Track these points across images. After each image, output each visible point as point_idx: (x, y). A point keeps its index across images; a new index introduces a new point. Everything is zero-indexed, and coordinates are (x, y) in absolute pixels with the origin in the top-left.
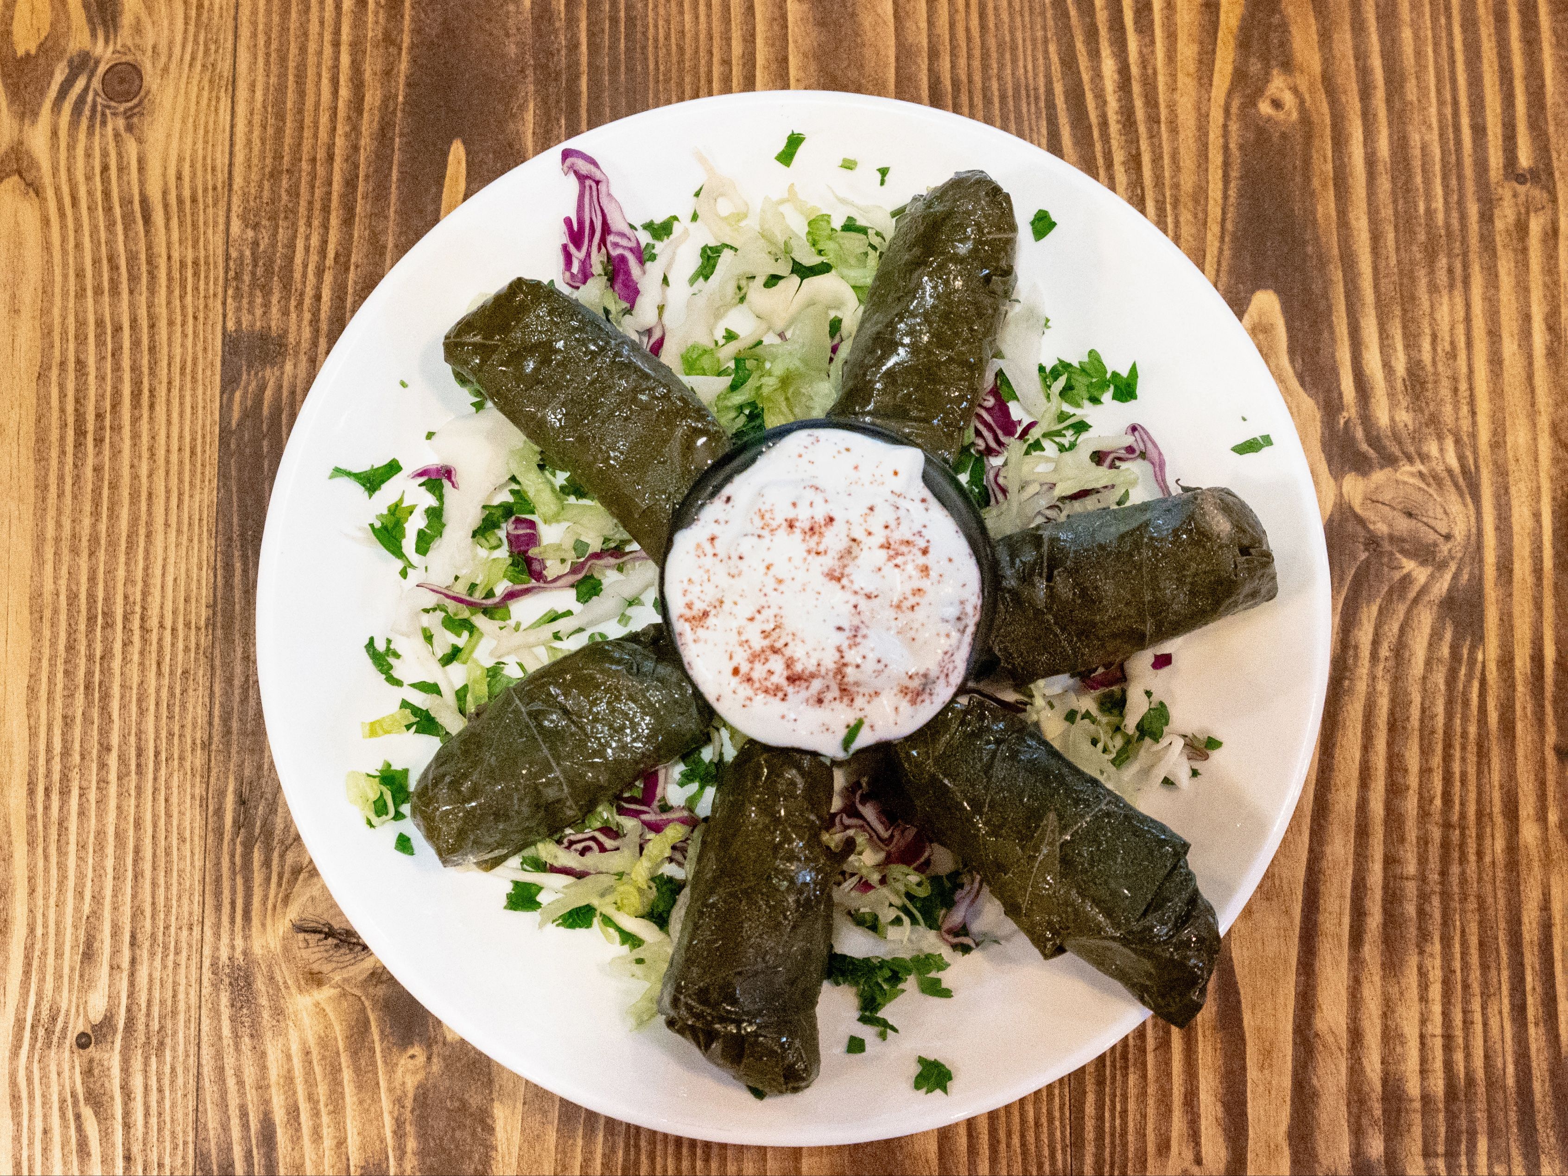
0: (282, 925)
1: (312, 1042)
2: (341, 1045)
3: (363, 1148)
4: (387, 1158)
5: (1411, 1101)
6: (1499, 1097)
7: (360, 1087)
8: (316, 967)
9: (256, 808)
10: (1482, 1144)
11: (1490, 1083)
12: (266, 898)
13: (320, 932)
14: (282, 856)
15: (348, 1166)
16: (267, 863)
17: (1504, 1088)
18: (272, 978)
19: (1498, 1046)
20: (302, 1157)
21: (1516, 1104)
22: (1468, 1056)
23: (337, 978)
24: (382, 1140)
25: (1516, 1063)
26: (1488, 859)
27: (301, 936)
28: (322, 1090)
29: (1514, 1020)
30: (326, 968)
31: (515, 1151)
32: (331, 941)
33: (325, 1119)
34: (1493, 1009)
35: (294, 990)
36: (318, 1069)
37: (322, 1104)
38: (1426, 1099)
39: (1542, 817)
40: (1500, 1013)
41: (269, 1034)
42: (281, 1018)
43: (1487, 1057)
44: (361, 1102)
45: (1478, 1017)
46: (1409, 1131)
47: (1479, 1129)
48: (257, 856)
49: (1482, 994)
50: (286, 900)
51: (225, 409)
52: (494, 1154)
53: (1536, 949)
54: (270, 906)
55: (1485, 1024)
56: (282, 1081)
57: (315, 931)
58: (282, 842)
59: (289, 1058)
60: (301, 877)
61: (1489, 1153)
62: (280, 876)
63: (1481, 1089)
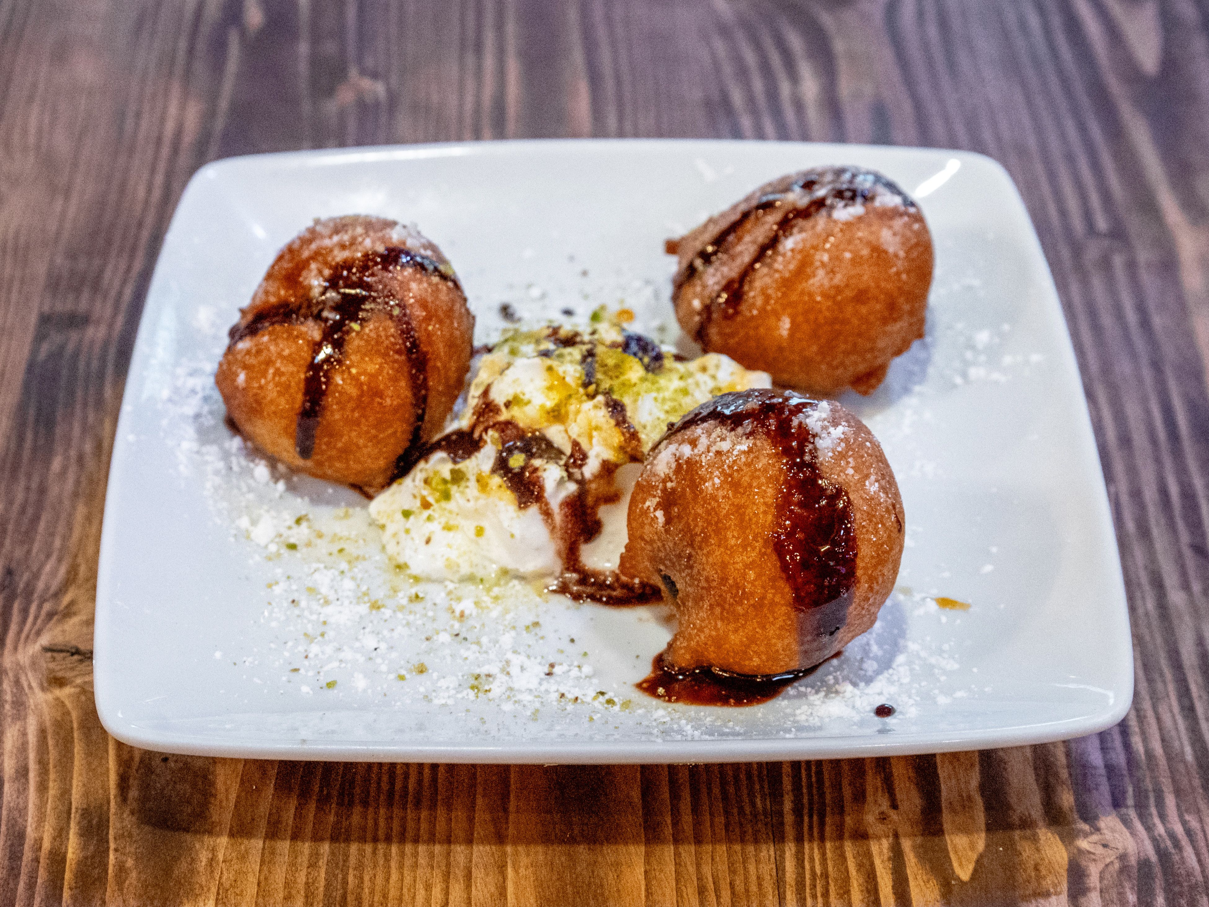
0: (35, 648)
1: (48, 724)
2: (75, 725)
3: (86, 794)
4: (109, 803)
5: (1095, 768)
6: (1181, 767)
7: (89, 754)
8: (60, 674)
9: (21, 576)
10: (1170, 801)
11: (1170, 757)
12: (20, 631)
13: (68, 651)
14: (40, 607)
15: (70, 809)
16: (25, 611)
17: (1184, 761)
18: (17, 682)
19: (1173, 733)
20: (26, 802)
21: (1198, 773)
22: (1145, 740)
23: (79, 681)
24: (106, 790)
25: (1193, 745)
26: (1141, 611)
27: (49, 654)
28: (53, 755)
29: (1185, 717)
30: (69, 674)
31: (233, 796)
32: (76, 657)
33: (52, 776)
34: (1163, 709)
35: (37, 690)
36: (51, 742)
37: (51, 766)
38: (1110, 769)
39: (1186, 586)
40: (1171, 711)
41: (9, 720)
42: (21, 708)
43: (1163, 740)
44: (89, 764)
45: (1150, 714)
46: (1097, 789)
47: (1165, 789)
48: (16, 606)
49: (1151, 698)
50: (38, 633)
51: (34, 352)
52: (212, 800)
53: (1198, 671)
54: (23, 635)
55: (1158, 719)
56: (15, 751)
57: (61, 651)
58: (41, 597)
59: (24, 734)
60: (56, 618)
61: (1178, 806)
62: (36, 618)
63: (1162, 762)
